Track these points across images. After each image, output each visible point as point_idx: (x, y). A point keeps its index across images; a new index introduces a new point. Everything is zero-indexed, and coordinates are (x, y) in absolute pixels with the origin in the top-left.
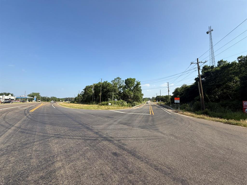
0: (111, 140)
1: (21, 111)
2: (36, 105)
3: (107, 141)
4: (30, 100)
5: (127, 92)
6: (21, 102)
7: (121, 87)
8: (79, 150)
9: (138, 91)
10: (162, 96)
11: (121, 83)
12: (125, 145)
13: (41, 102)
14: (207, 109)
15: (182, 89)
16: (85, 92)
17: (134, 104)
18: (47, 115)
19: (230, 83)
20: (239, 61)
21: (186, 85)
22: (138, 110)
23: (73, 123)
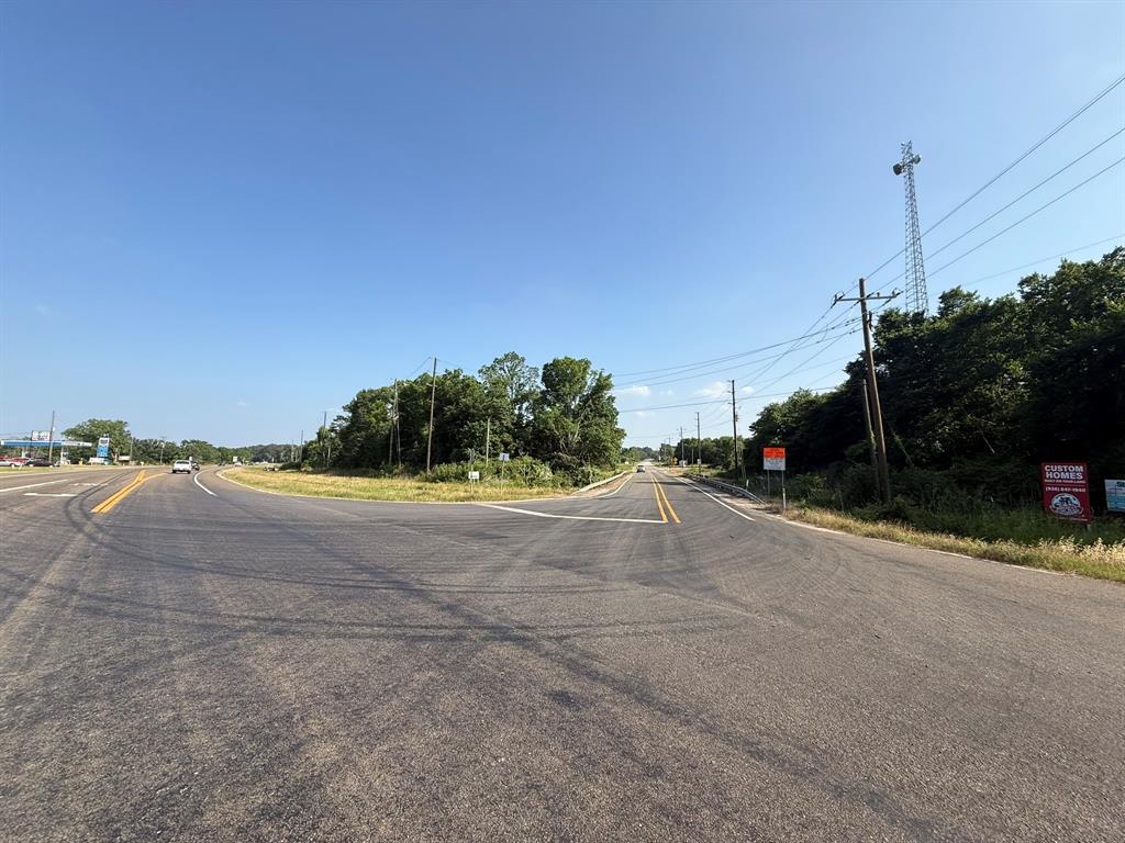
0: (525, 639)
1: (46, 509)
2: (116, 482)
3: (508, 643)
4: (78, 456)
5: (550, 421)
6: (28, 464)
7: (525, 398)
8: (394, 687)
9: (601, 416)
10: (702, 439)
11: (522, 381)
12: (596, 657)
13: (132, 466)
14: (899, 499)
15: (790, 412)
16: (355, 420)
17: (586, 475)
18: (186, 528)
19: (988, 386)
20: (1027, 297)
21: (807, 393)
22: (605, 503)
23: (324, 566)
